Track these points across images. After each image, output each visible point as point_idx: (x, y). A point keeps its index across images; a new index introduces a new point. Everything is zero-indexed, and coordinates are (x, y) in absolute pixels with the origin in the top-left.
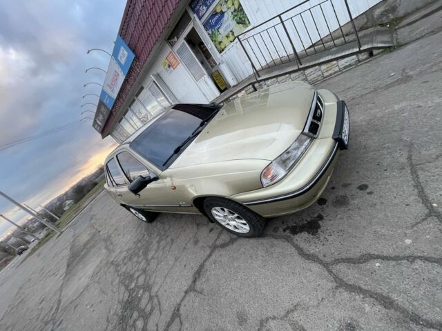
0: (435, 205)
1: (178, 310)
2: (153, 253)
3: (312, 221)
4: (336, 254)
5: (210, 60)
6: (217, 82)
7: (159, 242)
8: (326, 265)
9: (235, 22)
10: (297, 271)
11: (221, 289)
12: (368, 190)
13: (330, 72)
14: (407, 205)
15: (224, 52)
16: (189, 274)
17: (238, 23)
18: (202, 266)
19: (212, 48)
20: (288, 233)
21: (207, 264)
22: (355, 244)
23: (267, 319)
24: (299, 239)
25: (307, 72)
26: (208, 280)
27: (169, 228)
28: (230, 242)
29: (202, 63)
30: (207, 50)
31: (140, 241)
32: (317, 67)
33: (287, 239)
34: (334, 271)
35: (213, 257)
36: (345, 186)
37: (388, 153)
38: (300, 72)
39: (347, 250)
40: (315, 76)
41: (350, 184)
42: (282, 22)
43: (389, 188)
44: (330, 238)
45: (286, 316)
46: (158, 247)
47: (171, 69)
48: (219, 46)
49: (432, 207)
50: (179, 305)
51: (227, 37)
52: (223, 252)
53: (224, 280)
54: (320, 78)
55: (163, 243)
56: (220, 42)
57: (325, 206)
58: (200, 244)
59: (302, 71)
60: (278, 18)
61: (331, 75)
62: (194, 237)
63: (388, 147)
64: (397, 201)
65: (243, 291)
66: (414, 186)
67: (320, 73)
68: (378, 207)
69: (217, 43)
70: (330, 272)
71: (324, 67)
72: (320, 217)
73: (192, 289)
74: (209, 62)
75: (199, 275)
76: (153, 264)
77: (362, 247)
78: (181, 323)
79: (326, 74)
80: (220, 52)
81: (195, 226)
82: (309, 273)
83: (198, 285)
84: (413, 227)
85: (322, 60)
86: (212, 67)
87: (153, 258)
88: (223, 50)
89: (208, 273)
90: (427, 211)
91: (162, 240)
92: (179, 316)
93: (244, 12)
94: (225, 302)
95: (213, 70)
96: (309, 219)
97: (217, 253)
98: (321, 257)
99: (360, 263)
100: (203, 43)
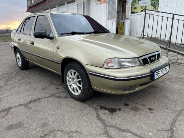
0: (175, 128)
1: (10, 109)
2: (13, 82)
3: (114, 109)
4: (114, 124)
5: (124, 14)
6: (119, 28)
7: (20, 80)
8: (105, 126)
9: (150, 3)
10: (89, 121)
11: (43, 112)
12: (152, 111)
13: (182, 62)
14: (163, 123)
15: (134, 14)
16: (29, 99)
17: (152, 5)
18: (39, 99)
19: (129, 7)
20: (98, 107)
21: (43, 100)
22: (127, 125)
23: (58, 130)
24: (101, 112)
25: (170, 53)
26: (38, 105)
27: (32, 77)
28: (64, 97)
29: (118, 12)
30: (125, 7)
31: (7, 74)
32: (177, 54)
33: (96, 109)
34: (107, 129)
35: (49, 99)
36: (143, 105)
37: (175, 104)
38: (166, 51)
39: (121, 125)
40: (172, 58)
41: (146, 106)
42: (173, 19)
43: (162, 115)
44: (117, 118)
45: (69, 133)
46: (18, 82)
47: (99, 2)
48: (133, 9)
49: (173, 128)
50: (12, 108)
51: (141, 8)
52: (56, 99)
53: (47, 109)
54: (174, 61)
55: (23, 81)
56: (136, 8)
57: (126, 107)
58: (46, 91)
59: (167, 51)
60: (172, 15)
61: (181, 63)
62: (45, 87)
63: (177, 102)
64: (161, 120)
65: (54, 117)
66: (173, 119)
67: (176, 58)
68: (150, 118)
69: (134, 7)
70: (105, 128)
71: (180, 56)
72: (120, 109)
73: (25, 105)
74: (122, 15)
75: (34, 102)
76: (8, 87)
77: (128, 127)
78: (7, 114)
79: (179, 61)
80: (132, 13)
81: (49, 83)
82: (95, 125)
83: (31, 105)
84: (158, 131)
85: (181, 52)
86: (122, 18)
87: (11, 84)
88: (134, 13)
89: (41, 103)
90: (169, 129)
91: (23, 80)
92: (8, 112)
93: (159, 2)
94: (40, 117)
95: (121, 21)
96: (113, 108)
97: (53, 98)
98: (106, 122)
99: (122, 131)
100: (126, 3)
